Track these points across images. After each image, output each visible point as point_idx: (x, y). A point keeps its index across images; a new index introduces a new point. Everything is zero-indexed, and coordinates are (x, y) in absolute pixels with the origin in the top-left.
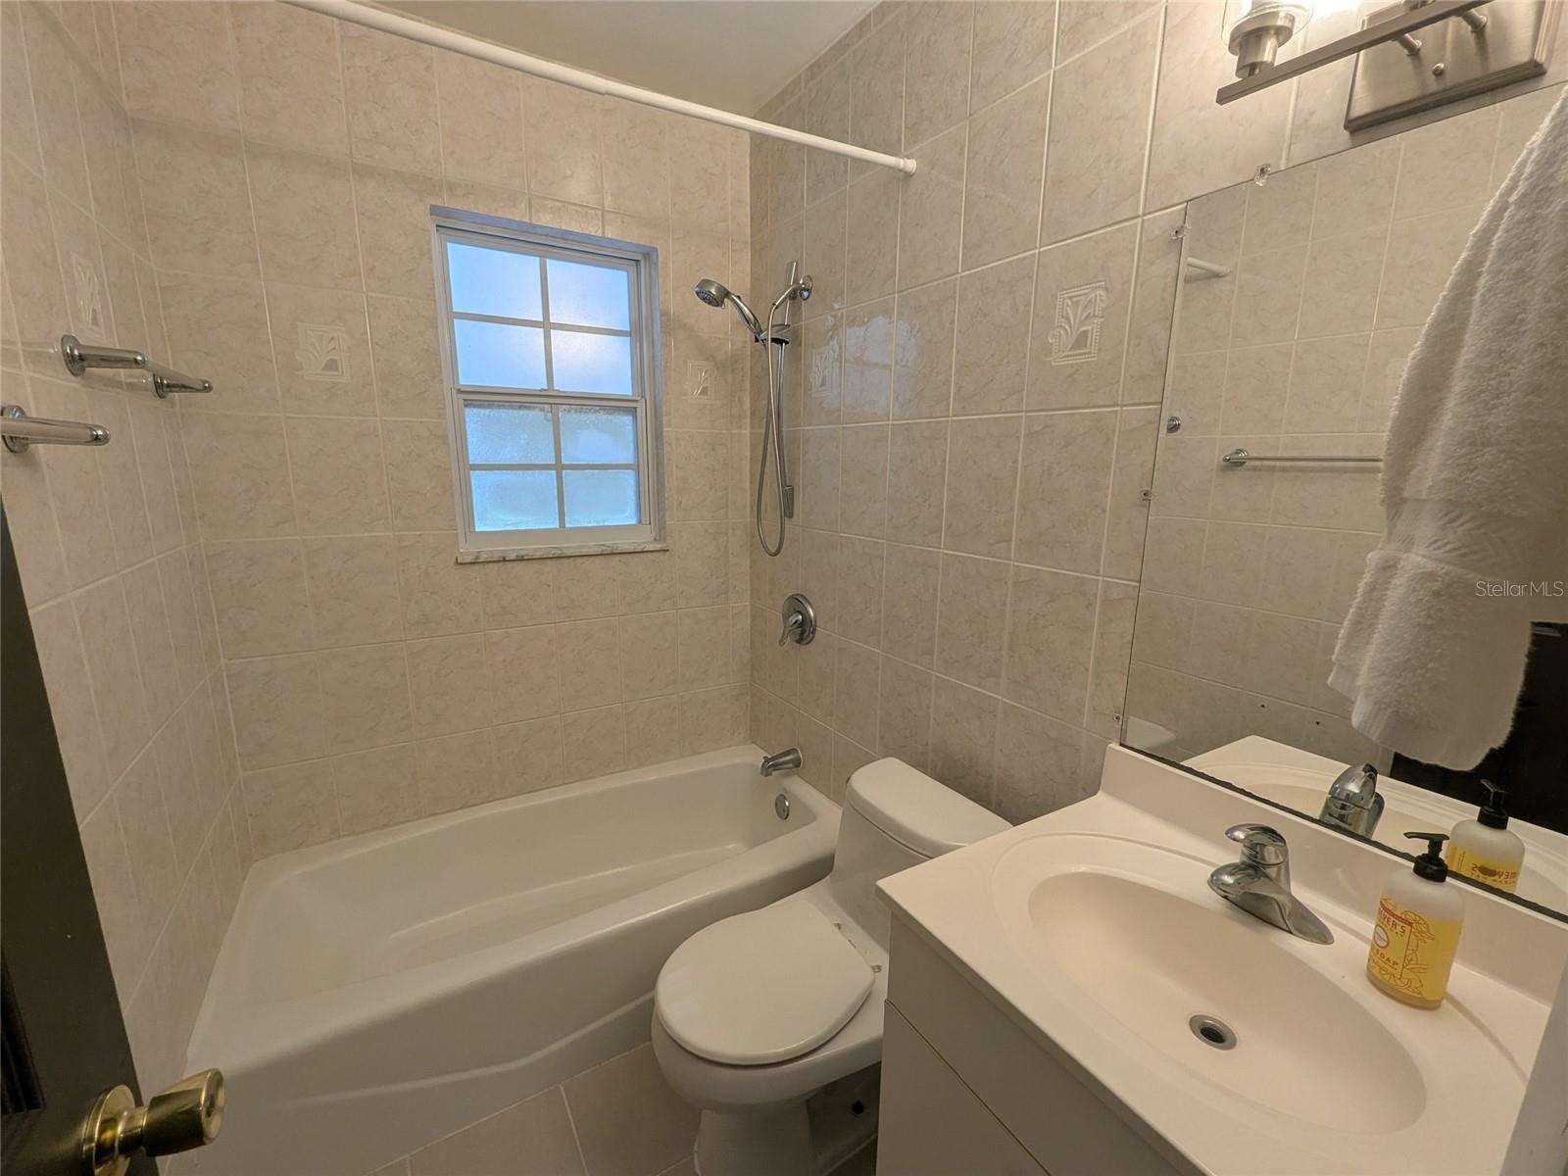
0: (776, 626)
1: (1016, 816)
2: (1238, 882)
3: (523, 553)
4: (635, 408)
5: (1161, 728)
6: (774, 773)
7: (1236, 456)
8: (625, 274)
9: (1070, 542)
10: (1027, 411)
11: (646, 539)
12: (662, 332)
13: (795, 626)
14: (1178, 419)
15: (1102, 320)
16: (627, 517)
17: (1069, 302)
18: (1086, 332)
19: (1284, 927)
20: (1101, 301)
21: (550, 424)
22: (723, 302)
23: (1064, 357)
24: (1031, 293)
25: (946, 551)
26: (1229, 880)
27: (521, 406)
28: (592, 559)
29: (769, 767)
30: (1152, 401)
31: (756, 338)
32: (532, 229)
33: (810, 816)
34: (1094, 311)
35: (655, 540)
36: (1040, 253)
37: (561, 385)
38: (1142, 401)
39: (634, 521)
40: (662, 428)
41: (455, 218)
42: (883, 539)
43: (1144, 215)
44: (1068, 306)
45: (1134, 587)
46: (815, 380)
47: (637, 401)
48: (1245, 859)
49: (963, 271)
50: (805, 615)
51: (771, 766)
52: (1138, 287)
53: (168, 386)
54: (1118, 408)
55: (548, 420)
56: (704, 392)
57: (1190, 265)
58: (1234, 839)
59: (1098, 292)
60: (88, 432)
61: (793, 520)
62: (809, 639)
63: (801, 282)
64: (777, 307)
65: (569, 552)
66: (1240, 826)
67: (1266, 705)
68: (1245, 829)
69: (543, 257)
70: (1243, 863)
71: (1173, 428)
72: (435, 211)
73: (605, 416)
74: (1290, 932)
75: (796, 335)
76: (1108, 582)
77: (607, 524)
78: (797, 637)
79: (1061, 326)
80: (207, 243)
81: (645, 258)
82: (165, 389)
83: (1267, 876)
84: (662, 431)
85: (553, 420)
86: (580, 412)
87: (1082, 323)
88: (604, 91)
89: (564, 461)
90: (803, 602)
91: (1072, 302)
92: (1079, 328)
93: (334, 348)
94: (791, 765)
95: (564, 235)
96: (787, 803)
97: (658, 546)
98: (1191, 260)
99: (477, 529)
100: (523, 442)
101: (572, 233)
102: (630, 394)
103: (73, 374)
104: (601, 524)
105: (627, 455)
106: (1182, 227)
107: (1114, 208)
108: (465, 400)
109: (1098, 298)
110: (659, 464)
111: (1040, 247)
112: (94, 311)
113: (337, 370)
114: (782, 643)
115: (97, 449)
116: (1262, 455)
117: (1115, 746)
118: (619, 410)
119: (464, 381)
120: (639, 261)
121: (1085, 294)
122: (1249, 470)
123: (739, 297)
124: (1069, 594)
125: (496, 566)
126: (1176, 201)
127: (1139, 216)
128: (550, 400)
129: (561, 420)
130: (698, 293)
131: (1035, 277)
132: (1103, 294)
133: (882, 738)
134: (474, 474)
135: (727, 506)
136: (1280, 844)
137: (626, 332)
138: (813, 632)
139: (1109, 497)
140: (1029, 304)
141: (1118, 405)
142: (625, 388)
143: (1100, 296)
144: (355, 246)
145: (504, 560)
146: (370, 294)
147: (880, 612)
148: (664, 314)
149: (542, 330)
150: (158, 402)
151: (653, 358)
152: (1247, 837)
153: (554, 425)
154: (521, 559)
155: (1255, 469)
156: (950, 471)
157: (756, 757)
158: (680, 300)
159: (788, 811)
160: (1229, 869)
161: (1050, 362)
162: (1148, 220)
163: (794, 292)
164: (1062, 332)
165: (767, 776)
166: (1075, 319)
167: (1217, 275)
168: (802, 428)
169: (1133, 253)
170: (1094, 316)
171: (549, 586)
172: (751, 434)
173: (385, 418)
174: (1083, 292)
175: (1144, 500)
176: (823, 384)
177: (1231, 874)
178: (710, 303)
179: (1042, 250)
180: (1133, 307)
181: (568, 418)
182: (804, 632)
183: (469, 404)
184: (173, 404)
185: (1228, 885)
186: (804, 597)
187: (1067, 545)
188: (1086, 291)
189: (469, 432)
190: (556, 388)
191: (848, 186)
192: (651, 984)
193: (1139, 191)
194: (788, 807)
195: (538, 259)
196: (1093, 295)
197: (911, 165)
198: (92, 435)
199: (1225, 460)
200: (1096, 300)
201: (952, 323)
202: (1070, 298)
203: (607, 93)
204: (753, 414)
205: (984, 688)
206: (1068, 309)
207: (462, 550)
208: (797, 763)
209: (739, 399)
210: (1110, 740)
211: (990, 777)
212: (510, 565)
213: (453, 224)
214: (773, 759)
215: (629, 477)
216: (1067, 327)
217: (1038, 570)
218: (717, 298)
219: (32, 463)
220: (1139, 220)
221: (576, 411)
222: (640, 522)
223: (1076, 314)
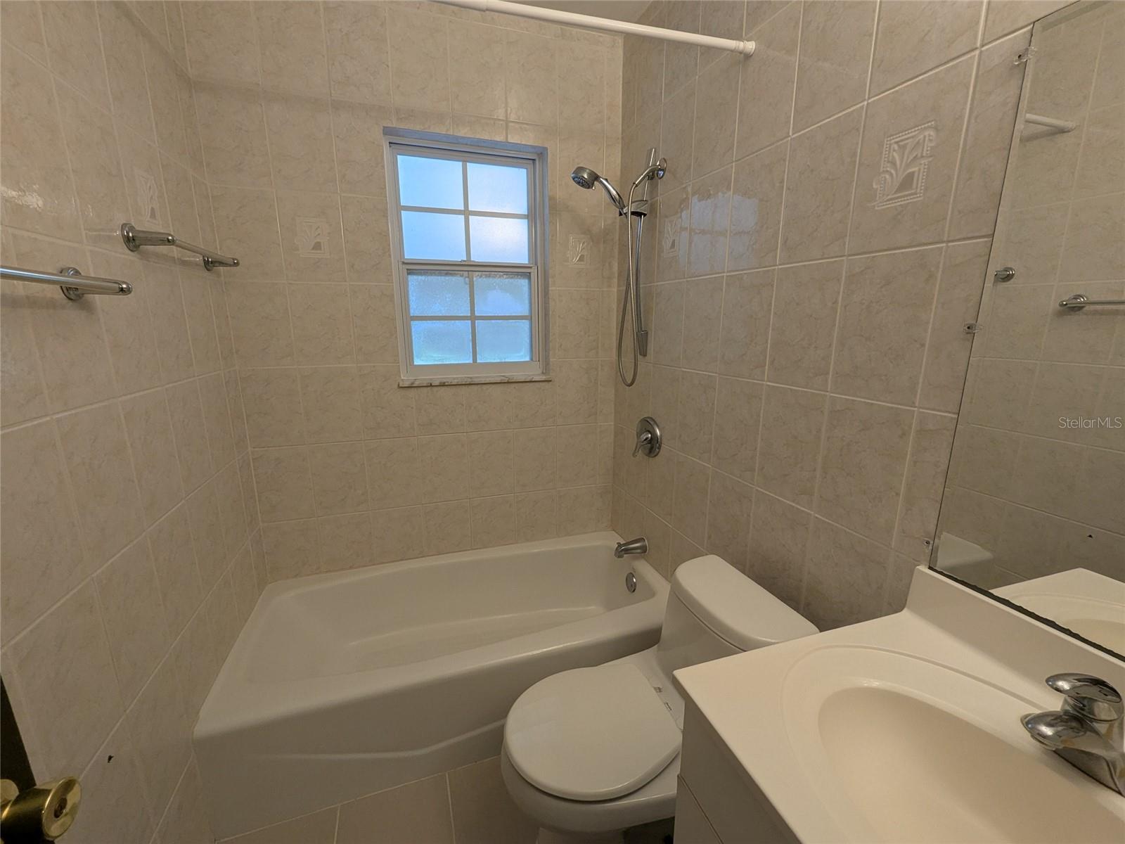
0: (632, 442)
1: (824, 621)
2: (1057, 734)
3: (445, 381)
4: (530, 273)
5: (978, 546)
6: (625, 555)
7: (1074, 301)
8: (525, 171)
9: (886, 376)
10: (849, 255)
11: (536, 373)
12: (550, 213)
13: (645, 442)
14: (1011, 269)
15: (930, 159)
16: (523, 356)
17: (896, 147)
18: (913, 173)
19: (1114, 787)
20: (930, 140)
21: (467, 286)
22: (593, 184)
23: (888, 200)
24: (857, 144)
25: (768, 383)
26: (1048, 731)
27: (447, 273)
28: (493, 386)
29: (621, 551)
30: (984, 234)
31: (620, 212)
32: (457, 140)
33: (651, 594)
34: (922, 153)
35: (543, 373)
36: (868, 104)
37: (476, 257)
38: (970, 235)
39: (527, 359)
40: (548, 287)
41: (403, 136)
42: (716, 373)
43: (983, 46)
44: (894, 150)
45: (955, 418)
46: (666, 245)
47: (531, 267)
48: (1068, 708)
49: (793, 134)
50: (653, 434)
51: (622, 551)
52: (973, 121)
53: (212, 262)
54: (944, 245)
55: (466, 284)
56: (581, 259)
57: (1028, 121)
58: (1058, 690)
59: (927, 133)
60: (117, 285)
61: (646, 358)
62: (655, 454)
63: (658, 164)
64: (637, 186)
65: (477, 381)
66: (1066, 674)
67: (1093, 536)
68: (1071, 678)
69: (465, 162)
70: (1066, 712)
71: (1005, 277)
72: (387, 131)
73: (507, 280)
74: (1120, 793)
75: (653, 208)
76: (923, 413)
77: (507, 360)
78: (648, 451)
79: (887, 171)
80: (240, 164)
81: (539, 158)
82: (211, 265)
83: (1096, 732)
84: (548, 290)
85: (470, 284)
86: (489, 276)
87: (908, 166)
88: (485, 8)
89: (477, 314)
90: (652, 423)
91: (899, 146)
92: (904, 170)
93: (319, 234)
94: (639, 551)
95: (479, 143)
96: (635, 580)
97: (543, 378)
98: (1029, 116)
99: (415, 363)
100: (448, 299)
101: (485, 141)
102: (527, 262)
103: (129, 249)
104: (503, 361)
105: (523, 309)
106: (1027, 50)
107: (949, 46)
108: (407, 270)
109: (927, 139)
110: (546, 315)
111: (869, 98)
112: (152, 209)
113: (320, 249)
114: (634, 455)
115: (121, 297)
116: (1103, 299)
117: (923, 568)
118: (518, 274)
119: (409, 255)
120: (533, 159)
121: (912, 137)
122: (1086, 314)
123: (606, 180)
124: (883, 423)
125: (425, 390)
126: (1021, 24)
127: (976, 48)
128: (468, 269)
129: (475, 283)
130: (573, 179)
131: (862, 130)
132: (932, 133)
133: (710, 537)
134: (414, 324)
135: (598, 347)
136: (1114, 698)
137: (525, 215)
138: (659, 448)
139: (930, 331)
140: (855, 154)
141: (943, 242)
142: (523, 259)
143: (930, 135)
144: (333, 161)
145: (431, 385)
146: (343, 195)
147: (711, 434)
148: (552, 199)
149: (463, 216)
150: (206, 273)
151: (544, 234)
152: (1073, 688)
153: (470, 287)
154: (443, 385)
155: (1095, 312)
156: (775, 313)
157: (612, 540)
158: (563, 187)
159: (635, 586)
160: (1049, 719)
161: (874, 206)
162: (987, 50)
163: (653, 171)
164: (887, 177)
165: (619, 557)
166: (901, 165)
167: (1062, 131)
168: (655, 284)
169: (968, 88)
170: (922, 157)
171: (463, 405)
172: (618, 290)
173: (351, 283)
174: (911, 135)
175: (968, 333)
176: (673, 245)
177: (1049, 725)
178: (583, 186)
179: (870, 101)
180: (965, 140)
181: (480, 281)
182: (652, 446)
183: (410, 272)
184: (219, 275)
185: (1045, 737)
186: (653, 420)
187: (883, 378)
188: (914, 134)
189: (410, 293)
190: (472, 259)
191: (697, 77)
192: (504, 713)
193: (978, 23)
194: (635, 583)
195: (461, 163)
196: (922, 136)
197: (750, 46)
198: (119, 288)
199: (1062, 305)
200: (924, 141)
201: (782, 182)
202: (896, 143)
203: (487, 10)
204: (619, 275)
205: (798, 503)
206: (895, 154)
207: (402, 378)
208: (644, 549)
209: (610, 264)
210: (919, 562)
211: (801, 581)
212: (435, 389)
213: (403, 142)
214: (624, 545)
215: (525, 325)
216: (893, 172)
217: (853, 400)
218: (588, 181)
219: (88, 308)
220: (977, 52)
221: (486, 276)
222: (532, 359)
223: (903, 158)
